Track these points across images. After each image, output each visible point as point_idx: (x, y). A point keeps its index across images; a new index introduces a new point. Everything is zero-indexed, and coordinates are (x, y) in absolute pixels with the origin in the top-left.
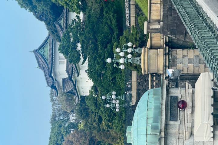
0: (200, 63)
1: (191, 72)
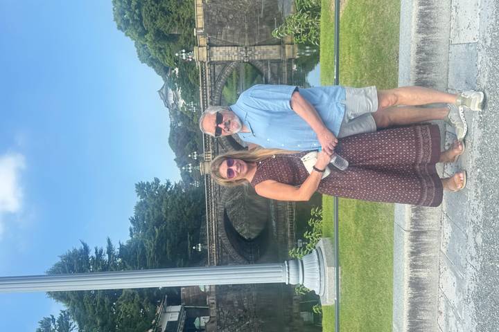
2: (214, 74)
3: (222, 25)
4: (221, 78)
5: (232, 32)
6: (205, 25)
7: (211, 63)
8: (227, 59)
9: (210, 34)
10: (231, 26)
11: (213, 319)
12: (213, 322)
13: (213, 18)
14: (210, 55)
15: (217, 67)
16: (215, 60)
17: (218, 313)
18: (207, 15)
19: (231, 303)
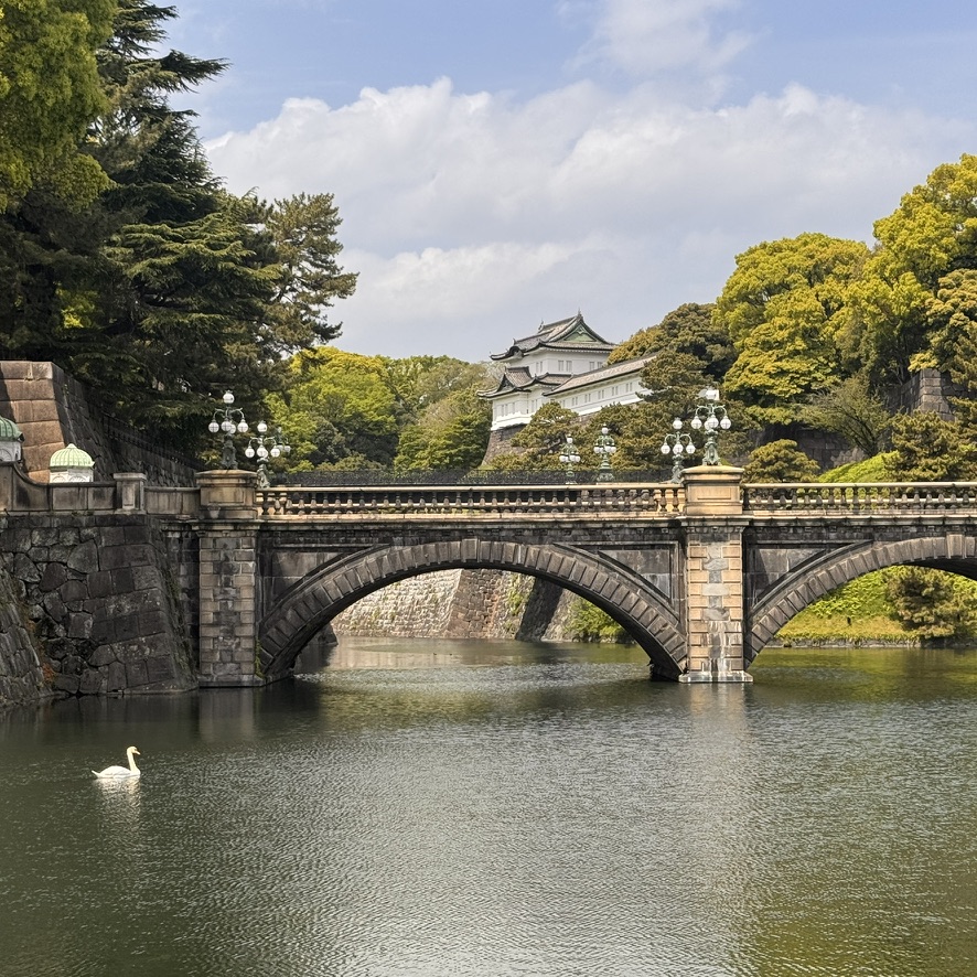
11: (39, 498)
12: (23, 498)
17: (73, 524)
19: (124, 581)
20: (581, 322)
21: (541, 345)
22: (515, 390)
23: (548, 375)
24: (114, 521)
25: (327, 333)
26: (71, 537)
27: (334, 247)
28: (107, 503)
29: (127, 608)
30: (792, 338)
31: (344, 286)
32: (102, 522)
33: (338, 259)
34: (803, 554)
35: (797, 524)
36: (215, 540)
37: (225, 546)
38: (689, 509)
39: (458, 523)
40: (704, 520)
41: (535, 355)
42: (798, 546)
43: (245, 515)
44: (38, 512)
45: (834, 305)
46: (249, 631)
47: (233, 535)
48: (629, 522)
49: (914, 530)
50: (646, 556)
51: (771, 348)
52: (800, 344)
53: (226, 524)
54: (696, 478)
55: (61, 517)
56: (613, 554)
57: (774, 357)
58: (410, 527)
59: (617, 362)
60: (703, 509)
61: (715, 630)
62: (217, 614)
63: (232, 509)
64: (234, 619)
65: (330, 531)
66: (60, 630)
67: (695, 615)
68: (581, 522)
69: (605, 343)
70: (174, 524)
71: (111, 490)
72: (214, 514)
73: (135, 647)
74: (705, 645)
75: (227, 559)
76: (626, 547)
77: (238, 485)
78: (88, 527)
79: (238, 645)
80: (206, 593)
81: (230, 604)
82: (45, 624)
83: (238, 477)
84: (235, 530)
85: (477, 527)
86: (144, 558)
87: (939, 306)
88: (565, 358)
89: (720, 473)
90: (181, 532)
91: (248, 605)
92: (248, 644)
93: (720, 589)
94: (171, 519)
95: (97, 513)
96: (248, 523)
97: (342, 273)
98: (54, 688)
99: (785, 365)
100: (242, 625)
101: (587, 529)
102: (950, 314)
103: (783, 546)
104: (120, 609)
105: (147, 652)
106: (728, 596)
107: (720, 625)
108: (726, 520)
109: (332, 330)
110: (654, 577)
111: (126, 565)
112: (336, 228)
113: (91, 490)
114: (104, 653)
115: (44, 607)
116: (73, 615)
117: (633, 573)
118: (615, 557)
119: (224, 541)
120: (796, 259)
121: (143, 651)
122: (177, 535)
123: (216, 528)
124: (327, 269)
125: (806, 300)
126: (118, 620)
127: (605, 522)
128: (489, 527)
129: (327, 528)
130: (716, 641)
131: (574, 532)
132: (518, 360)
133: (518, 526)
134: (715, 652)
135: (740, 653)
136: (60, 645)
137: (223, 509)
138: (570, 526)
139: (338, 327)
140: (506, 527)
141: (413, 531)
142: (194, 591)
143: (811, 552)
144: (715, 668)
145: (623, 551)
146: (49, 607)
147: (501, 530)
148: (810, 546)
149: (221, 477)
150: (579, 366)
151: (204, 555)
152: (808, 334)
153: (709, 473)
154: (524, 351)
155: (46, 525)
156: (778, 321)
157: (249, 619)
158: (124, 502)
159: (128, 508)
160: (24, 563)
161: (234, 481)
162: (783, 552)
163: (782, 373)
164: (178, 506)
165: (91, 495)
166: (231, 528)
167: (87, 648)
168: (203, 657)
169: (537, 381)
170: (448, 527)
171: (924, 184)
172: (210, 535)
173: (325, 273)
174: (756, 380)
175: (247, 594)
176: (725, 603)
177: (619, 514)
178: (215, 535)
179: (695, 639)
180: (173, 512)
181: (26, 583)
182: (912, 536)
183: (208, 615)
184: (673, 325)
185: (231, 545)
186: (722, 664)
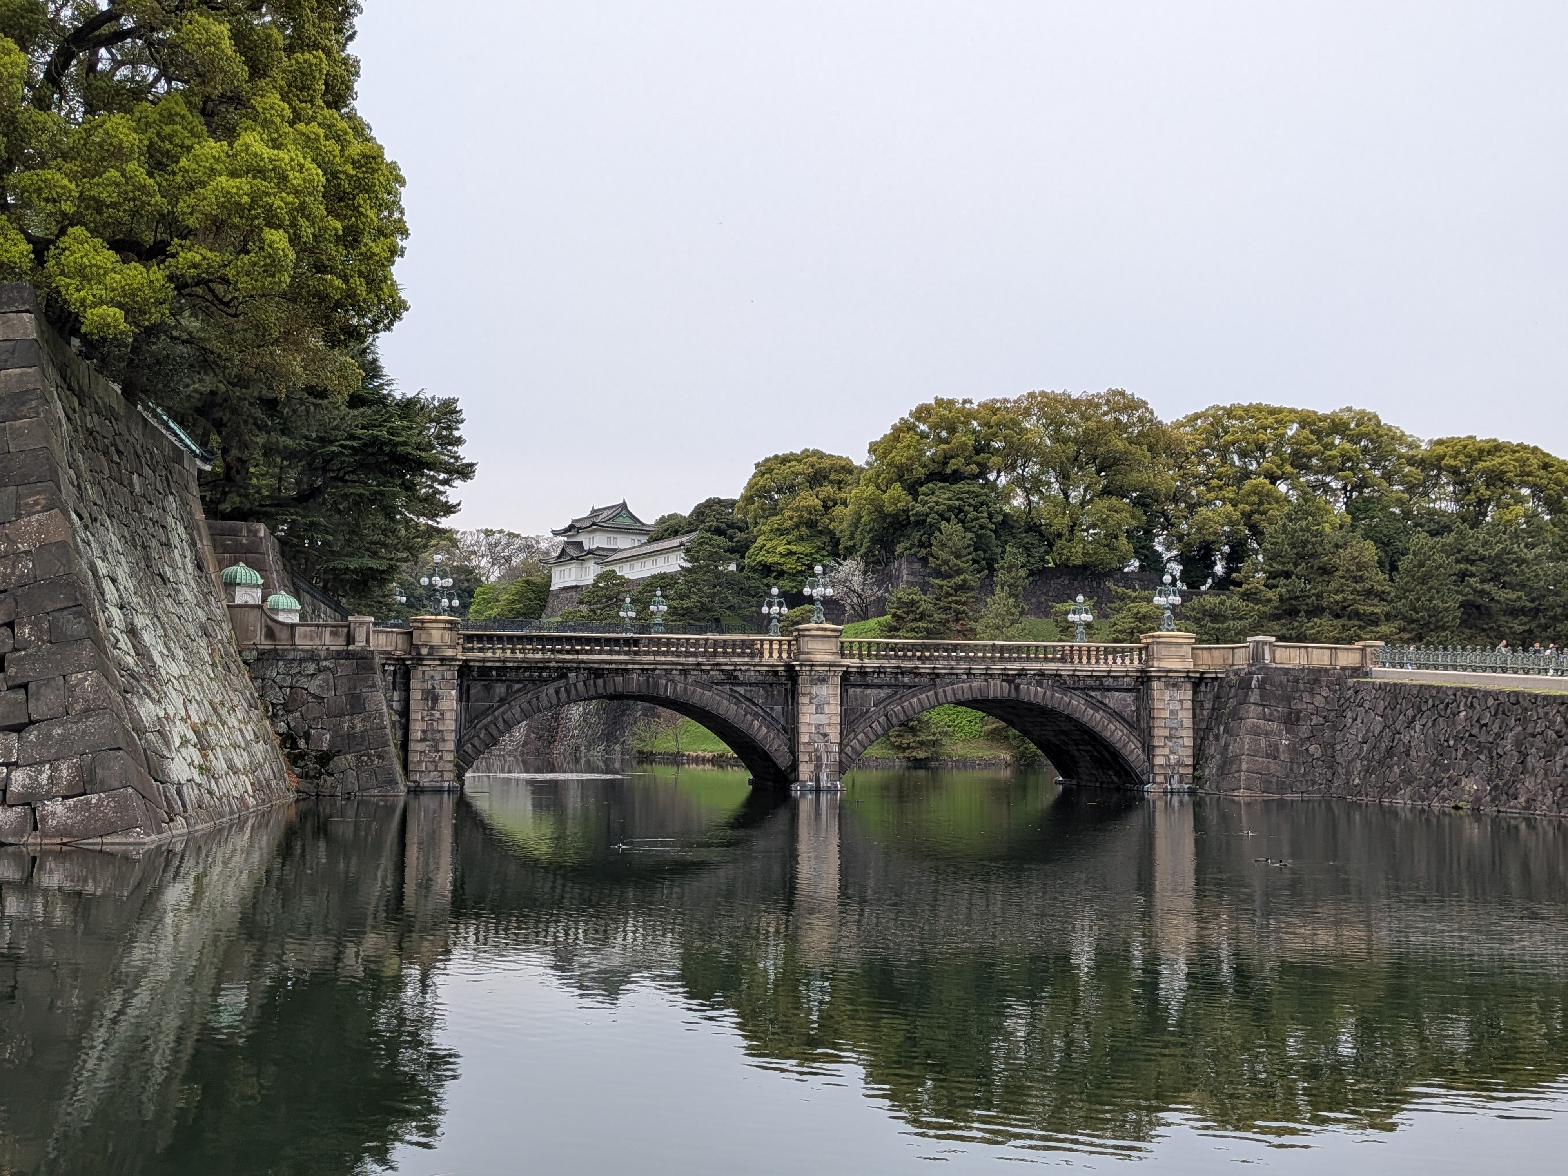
0: (1171, 729)
1: (1155, 713)
2: (1109, 689)
3: (1291, 720)
4: (1096, 709)
5: (1273, 753)
6: (1286, 671)
7: (1144, 679)
8: (1156, 732)
9: (1261, 684)
10: (1292, 749)
11: (284, 635)
12: (270, 634)
13: (1306, 697)
14: (1170, 680)
15: (1129, 697)
16: (1156, 694)
17: (313, 656)
18: (1316, 676)
19: (356, 704)
20: (624, 505)
21: (594, 524)
22: (572, 559)
23: (598, 549)
24: (348, 655)
25: (449, 509)
26: (311, 668)
27: (459, 441)
28: (342, 641)
29: (359, 727)
30: (797, 526)
31: (465, 472)
32: (338, 655)
33: (460, 450)
34: (883, 693)
35: (880, 671)
36: (424, 672)
37: (432, 677)
38: (802, 657)
39: (621, 663)
40: (812, 665)
41: (589, 532)
42: (879, 687)
43: (449, 653)
44: (283, 643)
45: (830, 503)
46: (451, 746)
47: (439, 668)
48: (755, 665)
49: (965, 677)
50: (766, 691)
51: (781, 535)
52: (804, 530)
53: (434, 660)
54: (807, 633)
55: (303, 650)
56: (741, 690)
57: (785, 542)
58: (583, 665)
59: (655, 540)
60: (812, 657)
61: (817, 750)
62: (423, 732)
63: (439, 647)
64: (438, 736)
65: (519, 668)
66: (302, 743)
67: (804, 738)
68: (718, 664)
69: (643, 524)
70: (391, 659)
71: (345, 630)
72: (424, 651)
73: (366, 758)
74: (810, 760)
75: (434, 688)
76: (751, 684)
77: (444, 629)
78: (326, 659)
79: (441, 758)
80: (416, 713)
81: (435, 724)
82: (288, 739)
83: (445, 622)
84: (441, 665)
85: (636, 666)
86: (374, 686)
87: (919, 508)
88: (612, 536)
89: (825, 630)
90: (395, 665)
91: (449, 725)
92: (449, 757)
93: (822, 719)
94: (388, 655)
95: (332, 648)
96: (453, 659)
97: (464, 462)
98: (298, 791)
99: (793, 548)
100: (444, 741)
101: (722, 671)
102: (927, 515)
103: (868, 686)
104: (353, 727)
105: (376, 762)
106: (829, 724)
107: (822, 746)
108: (830, 666)
109: (454, 507)
110: (772, 709)
111: (358, 691)
112: (460, 426)
113: (328, 629)
114: (339, 762)
115: (288, 724)
116: (313, 732)
117: (756, 705)
118: (742, 692)
119: (432, 673)
120: (800, 468)
121: (373, 761)
122: (392, 668)
123: (425, 662)
124: (452, 457)
125: (809, 499)
126: (351, 736)
127: (736, 665)
128: (646, 667)
129: (516, 664)
130: (819, 758)
131: (711, 673)
132: (573, 536)
133: (669, 667)
134: (818, 767)
135: (837, 769)
136: (302, 756)
137: (432, 647)
138: (709, 668)
139: (459, 504)
140: (659, 667)
141: (585, 669)
142: (405, 713)
143: (889, 691)
144: (818, 780)
145: (749, 688)
146: (292, 724)
147: (654, 670)
148: (889, 686)
149: (431, 621)
150: (624, 543)
151: (414, 684)
152: (811, 524)
153: (818, 629)
154: (580, 528)
155: (291, 656)
156: (788, 513)
157: (451, 737)
158: (357, 639)
159: (359, 644)
160: (271, 687)
161: (442, 625)
162: (869, 691)
163: (791, 553)
164: (394, 644)
165: (328, 634)
166: (438, 663)
167: (324, 759)
168: (411, 767)
169: (590, 552)
170: (614, 666)
171: (906, 416)
172: (420, 668)
173: (452, 461)
174: (771, 559)
175: (450, 716)
176: (827, 730)
177: (746, 659)
178: (424, 668)
179: (803, 757)
180: (389, 649)
181: (273, 704)
182: (963, 682)
183: (417, 730)
184: (703, 513)
185: (438, 677)
186: (824, 777)
